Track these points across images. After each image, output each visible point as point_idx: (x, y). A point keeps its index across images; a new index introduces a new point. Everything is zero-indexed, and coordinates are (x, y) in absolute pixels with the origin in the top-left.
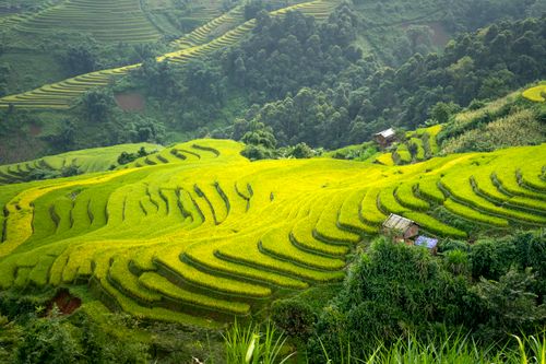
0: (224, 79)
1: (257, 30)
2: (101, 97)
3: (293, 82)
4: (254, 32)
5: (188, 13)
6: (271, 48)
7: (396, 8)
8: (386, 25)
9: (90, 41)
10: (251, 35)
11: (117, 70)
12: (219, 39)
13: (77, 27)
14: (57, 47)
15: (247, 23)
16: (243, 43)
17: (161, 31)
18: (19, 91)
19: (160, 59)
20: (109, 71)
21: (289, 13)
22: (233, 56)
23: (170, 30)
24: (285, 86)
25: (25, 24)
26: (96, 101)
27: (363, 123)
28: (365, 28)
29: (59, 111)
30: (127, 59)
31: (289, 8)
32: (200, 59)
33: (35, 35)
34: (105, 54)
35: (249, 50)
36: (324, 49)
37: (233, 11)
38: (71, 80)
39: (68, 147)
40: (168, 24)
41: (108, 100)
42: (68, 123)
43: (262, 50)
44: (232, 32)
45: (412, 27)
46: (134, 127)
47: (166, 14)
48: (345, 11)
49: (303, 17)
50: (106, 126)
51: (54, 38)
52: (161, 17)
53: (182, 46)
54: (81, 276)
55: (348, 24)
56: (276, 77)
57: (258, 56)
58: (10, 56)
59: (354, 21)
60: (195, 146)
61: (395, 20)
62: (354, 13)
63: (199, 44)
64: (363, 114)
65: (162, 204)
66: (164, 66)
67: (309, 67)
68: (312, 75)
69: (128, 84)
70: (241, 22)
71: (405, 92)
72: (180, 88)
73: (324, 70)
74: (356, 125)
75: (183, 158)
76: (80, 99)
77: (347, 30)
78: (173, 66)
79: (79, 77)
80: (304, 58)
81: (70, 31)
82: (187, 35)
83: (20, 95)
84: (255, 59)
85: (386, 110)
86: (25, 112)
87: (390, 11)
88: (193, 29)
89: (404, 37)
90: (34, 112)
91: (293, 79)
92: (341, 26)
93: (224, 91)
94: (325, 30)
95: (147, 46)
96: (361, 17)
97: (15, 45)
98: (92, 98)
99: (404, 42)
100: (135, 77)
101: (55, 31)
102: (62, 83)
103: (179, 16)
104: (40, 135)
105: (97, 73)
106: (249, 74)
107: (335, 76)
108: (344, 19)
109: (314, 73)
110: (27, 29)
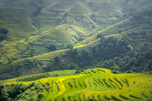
0: (92, 54)
1: (101, 41)
2: (59, 57)
3: (111, 56)
4: (100, 42)
5: (81, 36)
6: (105, 46)
7: (140, 37)
8: (137, 41)
9: (55, 43)
10: (99, 42)
11: (63, 50)
12: (90, 43)
13: (52, 39)
14: (47, 44)
15: (98, 39)
16: (97, 45)
17: (74, 41)
18: (36, 55)
19: (74, 48)
20: (61, 51)
21: (110, 37)
22: (95, 48)
23: (76, 41)
24: (109, 57)
25: (39, 38)
26: (57, 58)
27: (135, 67)
28: (131, 42)
29: (47, 61)
30: (65, 48)
31: (110, 36)
32: (86, 48)
33: (42, 41)
34: (59, 46)
35: (99, 46)
36: (120, 47)
37: (93, 36)
38: (51, 53)
39: (49, 70)
40: (75, 39)
41: (61, 58)
42: (50, 64)
43: (103, 47)
44: (94, 41)
45: (145, 42)
46: (69, 65)
47: (75, 37)
48: (126, 37)
49: (114, 38)
50: (59, 65)
51: (46, 42)
52: (74, 37)
53: (79, 45)
54: (91, 99)
55: (127, 41)
56: (106, 54)
57: (102, 48)
58: (35, 46)
59: (128, 40)
60: (97, 70)
61: (139, 40)
62: (128, 38)
63: (84, 45)
64: (134, 65)
65: (100, 83)
66: (76, 50)
67: (116, 52)
68: (117, 54)
69: (66, 54)
70: (96, 39)
71: (147, 59)
72: (80, 56)
73: (120, 53)
74: (133, 68)
75: (95, 73)
76: (53, 58)
77: (127, 42)
78: (78, 50)
79: (53, 52)
80: (114, 49)
81: (50, 40)
82: (81, 42)
83: (37, 56)
84: (101, 48)
85: (142, 64)
86: (39, 61)
87: (138, 38)
88: (82, 40)
89: (143, 45)
90: (41, 61)
91: (111, 54)
92: (125, 41)
93: (92, 57)
94: (120, 42)
95: (70, 44)
96: (130, 39)
97: (36, 43)
98: (56, 57)
99: (143, 46)
100: (67, 52)
101: (46, 40)
102: (48, 53)
103: (78, 37)
104: (42, 67)
105: (57, 51)
106: (99, 53)
107: (123, 54)
108: (125, 39)
109: (117, 53)
110: (39, 39)
